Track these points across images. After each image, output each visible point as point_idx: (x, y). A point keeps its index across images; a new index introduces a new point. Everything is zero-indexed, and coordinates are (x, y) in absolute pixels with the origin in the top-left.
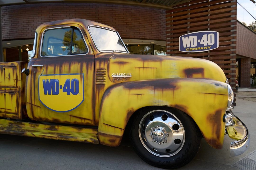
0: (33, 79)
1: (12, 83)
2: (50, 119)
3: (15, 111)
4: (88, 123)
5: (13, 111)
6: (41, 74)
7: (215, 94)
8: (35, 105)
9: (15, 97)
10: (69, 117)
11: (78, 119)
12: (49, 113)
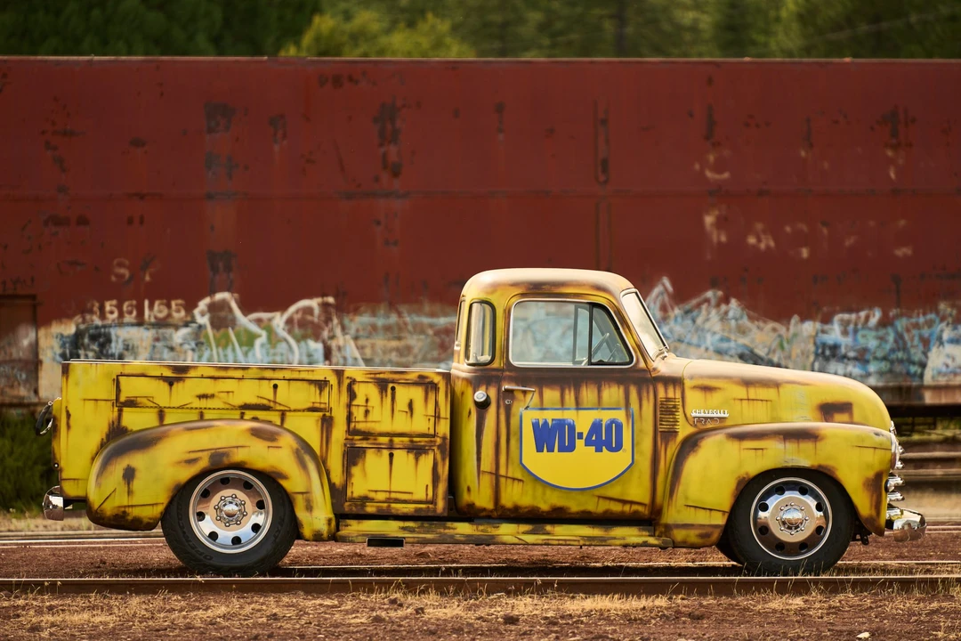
0: (503, 418)
1: (421, 424)
2: (544, 507)
3: (427, 495)
4: (636, 512)
5: (420, 495)
9: (427, 462)
10: (596, 499)
11: (617, 503)
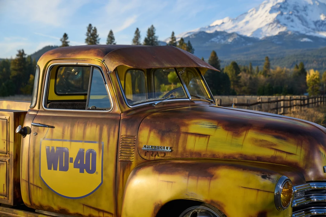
6: (44, 138)
7: (258, 190)
8: (34, 185)
12: (53, 199)
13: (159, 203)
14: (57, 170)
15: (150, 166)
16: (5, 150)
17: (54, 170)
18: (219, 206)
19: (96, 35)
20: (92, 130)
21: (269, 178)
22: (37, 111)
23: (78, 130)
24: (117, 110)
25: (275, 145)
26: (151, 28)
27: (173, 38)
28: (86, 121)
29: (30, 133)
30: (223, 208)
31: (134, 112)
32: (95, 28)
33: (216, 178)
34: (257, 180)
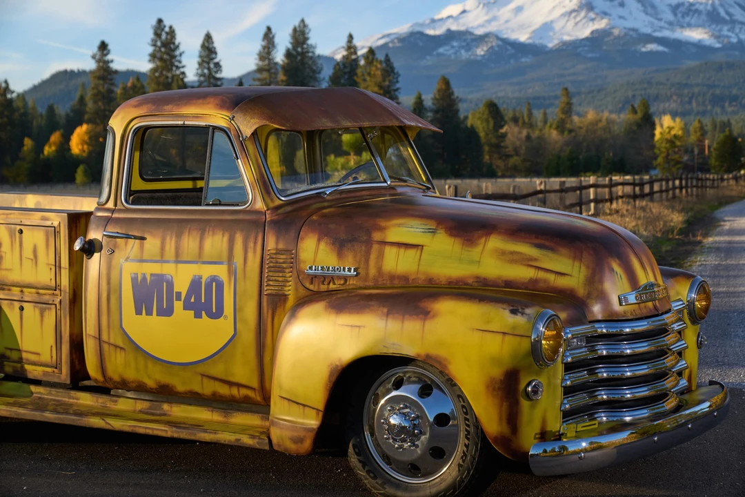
1: (44, 276)
2: (150, 383)
3: (52, 357)
4: (246, 395)
5: (46, 357)
6: (128, 258)
7: (504, 333)
8: (110, 344)
9: (50, 317)
10: (200, 378)
11: (222, 384)
12: (146, 367)
13: (338, 363)
14: (152, 315)
15: (320, 301)
16: (53, 284)
17: (147, 314)
18: (440, 363)
19: (174, 43)
20: (215, 242)
21: (523, 314)
22: (113, 211)
23: (190, 243)
24: (260, 205)
25: (536, 260)
26: (299, 26)
27: (351, 48)
28: (204, 226)
29: (100, 250)
30: (445, 367)
31: (289, 208)
32: (171, 27)
33: (434, 316)
34: (503, 317)
